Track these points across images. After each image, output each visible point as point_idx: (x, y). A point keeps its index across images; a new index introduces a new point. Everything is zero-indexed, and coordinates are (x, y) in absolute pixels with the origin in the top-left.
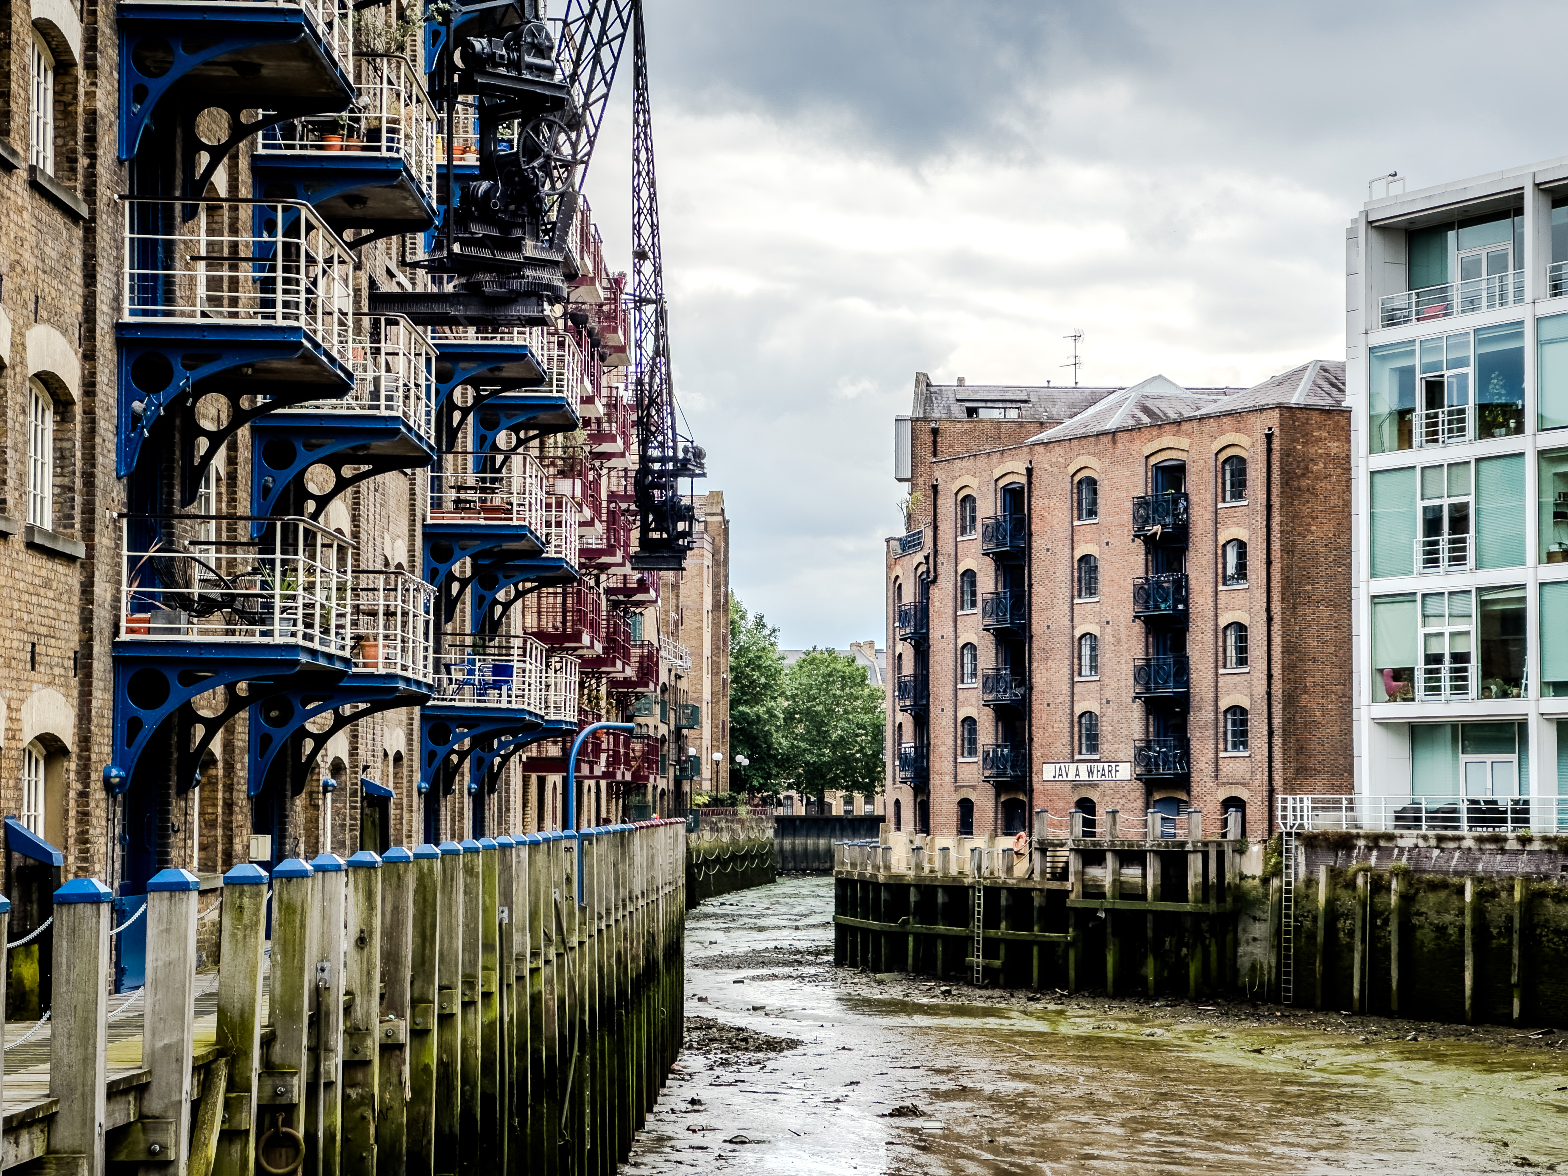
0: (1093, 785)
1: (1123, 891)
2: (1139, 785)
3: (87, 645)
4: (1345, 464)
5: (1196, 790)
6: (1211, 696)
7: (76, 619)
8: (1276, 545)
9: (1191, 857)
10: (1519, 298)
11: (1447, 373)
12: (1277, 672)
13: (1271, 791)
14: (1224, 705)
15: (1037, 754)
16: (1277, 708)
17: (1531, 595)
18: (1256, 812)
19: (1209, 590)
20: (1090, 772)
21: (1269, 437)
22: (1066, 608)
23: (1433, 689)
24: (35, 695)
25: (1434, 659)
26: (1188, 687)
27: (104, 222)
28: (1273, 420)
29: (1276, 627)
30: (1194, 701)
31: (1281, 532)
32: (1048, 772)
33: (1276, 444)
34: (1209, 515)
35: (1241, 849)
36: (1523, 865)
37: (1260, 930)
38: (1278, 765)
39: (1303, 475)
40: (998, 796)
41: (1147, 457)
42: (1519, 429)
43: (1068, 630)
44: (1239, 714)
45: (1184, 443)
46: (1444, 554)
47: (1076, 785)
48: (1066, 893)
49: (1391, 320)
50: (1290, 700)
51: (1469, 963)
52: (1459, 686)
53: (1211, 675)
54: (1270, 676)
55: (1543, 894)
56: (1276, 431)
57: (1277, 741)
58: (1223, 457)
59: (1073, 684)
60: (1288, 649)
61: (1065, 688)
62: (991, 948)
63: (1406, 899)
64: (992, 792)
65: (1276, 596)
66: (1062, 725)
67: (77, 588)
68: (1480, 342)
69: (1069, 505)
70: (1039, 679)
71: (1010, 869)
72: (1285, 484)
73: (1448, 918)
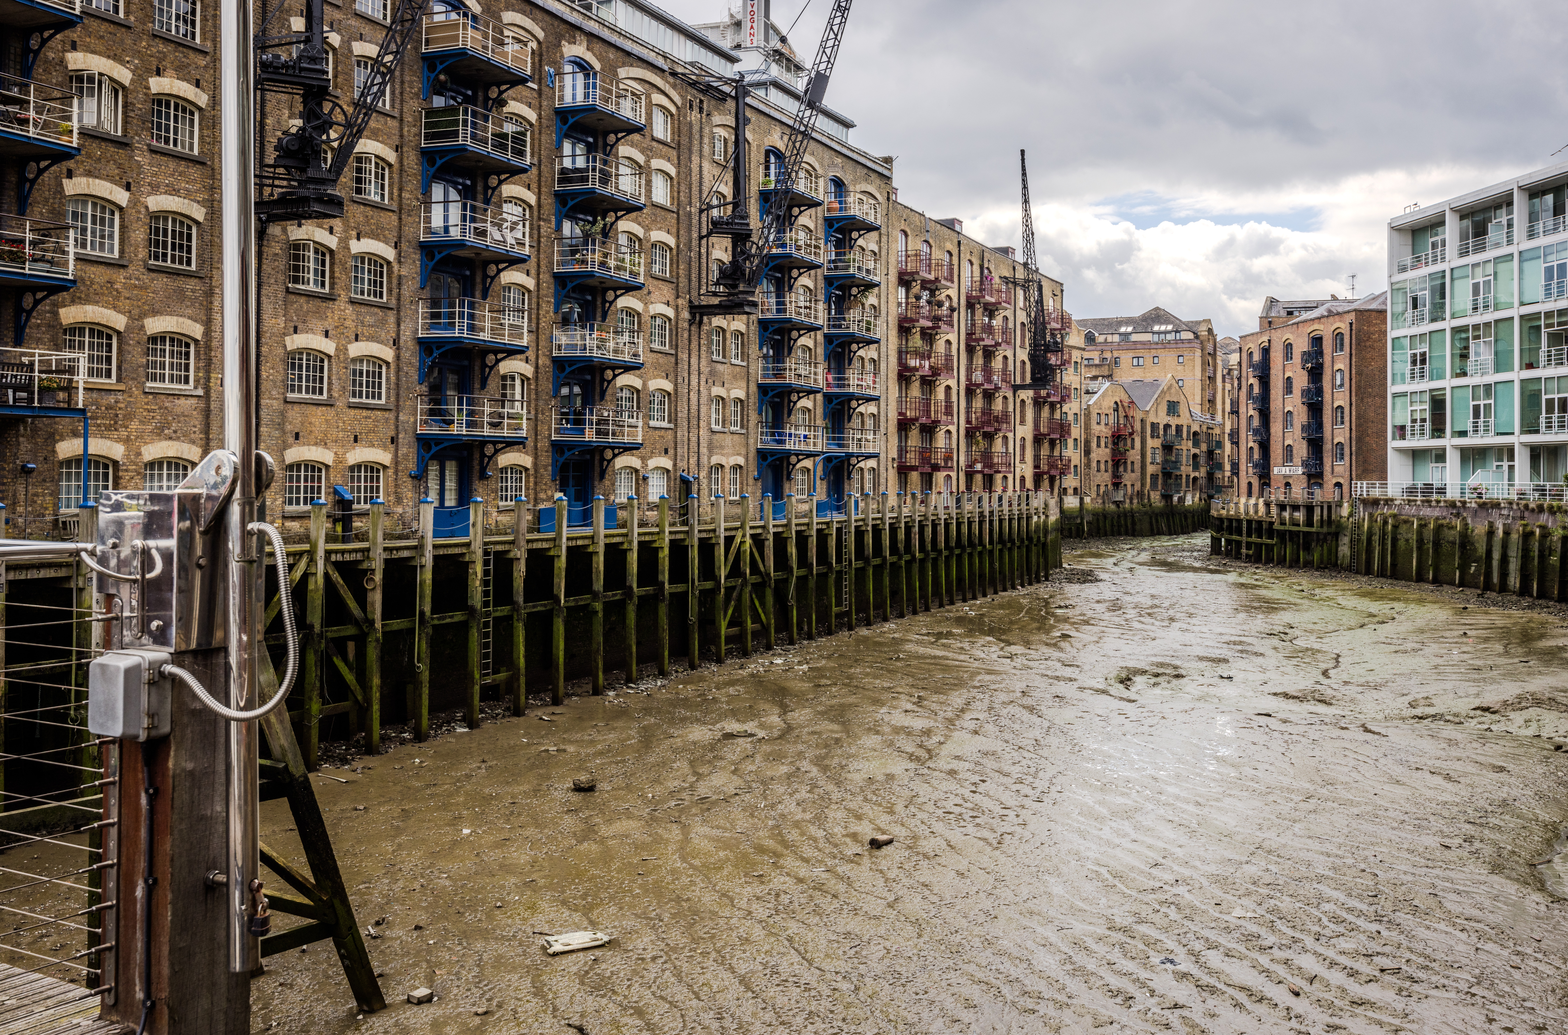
0: (1290, 477)
1: (1293, 522)
2: (1305, 476)
3: (398, 435)
4: (1382, 334)
5: (1325, 479)
6: (1331, 438)
7: (390, 427)
8: (1354, 372)
9: (1316, 508)
10: (1443, 259)
11: (1420, 293)
12: (1354, 427)
13: (1351, 480)
14: (1335, 442)
15: (1272, 463)
16: (1354, 443)
17: (1448, 392)
18: (1346, 488)
19: (1331, 391)
20: (1289, 471)
21: (1351, 324)
22: (1282, 400)
23: (1413, 434)
24: (358, 449)
25: (1414, 421)
26: (1323, 434)
27: (408, 308)
28: (1353, 316)
29: (1354, 408)
30: (1325, 440)
31: (1356, 366)
32: (1276, 470)
33: (1354, 327)
34: (1330, 358)
35: (1339, 505)
36: (1437, 513)
37: (1346, 540)
38: (1353, 468)
39: (1367, 340)
40: (1259, 480)
41: (1309, 335)
42: (1444, 318)
43: (1282, 410)
44: (1340, 446)
45: (1322, 327)
46: (1418, 375)
47: (1285, 476)
48: (1274, 523)
49: (1402, 270)
50: (1359, 440)
51: (1415, 556)
52: (1422, 433)
53: (1331, 429)
54: (1351, 429)
55: (1441, 525)
56: (1354, 321)
57: (1353, 457)
58: (1335, 333)
59: (1284, 433)
60: (1358, 418)
61: (1281, 434)
62: (1249, 546)
63: (1395, 527)
64: (1257, 479)
65: (1354, 394)
66: (1280, 451)
67: (392, 418)
68: (1432, 280)
69: (1283, 355)
70: (1272, 430)
71: (1257, 513)
72: (1358, 344)
73: (1408, 536)
